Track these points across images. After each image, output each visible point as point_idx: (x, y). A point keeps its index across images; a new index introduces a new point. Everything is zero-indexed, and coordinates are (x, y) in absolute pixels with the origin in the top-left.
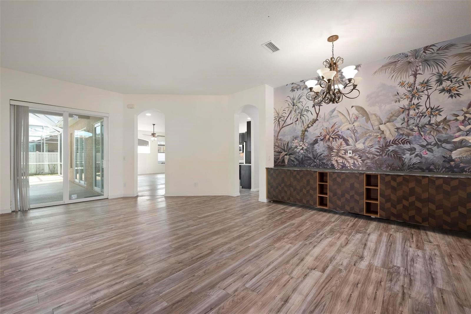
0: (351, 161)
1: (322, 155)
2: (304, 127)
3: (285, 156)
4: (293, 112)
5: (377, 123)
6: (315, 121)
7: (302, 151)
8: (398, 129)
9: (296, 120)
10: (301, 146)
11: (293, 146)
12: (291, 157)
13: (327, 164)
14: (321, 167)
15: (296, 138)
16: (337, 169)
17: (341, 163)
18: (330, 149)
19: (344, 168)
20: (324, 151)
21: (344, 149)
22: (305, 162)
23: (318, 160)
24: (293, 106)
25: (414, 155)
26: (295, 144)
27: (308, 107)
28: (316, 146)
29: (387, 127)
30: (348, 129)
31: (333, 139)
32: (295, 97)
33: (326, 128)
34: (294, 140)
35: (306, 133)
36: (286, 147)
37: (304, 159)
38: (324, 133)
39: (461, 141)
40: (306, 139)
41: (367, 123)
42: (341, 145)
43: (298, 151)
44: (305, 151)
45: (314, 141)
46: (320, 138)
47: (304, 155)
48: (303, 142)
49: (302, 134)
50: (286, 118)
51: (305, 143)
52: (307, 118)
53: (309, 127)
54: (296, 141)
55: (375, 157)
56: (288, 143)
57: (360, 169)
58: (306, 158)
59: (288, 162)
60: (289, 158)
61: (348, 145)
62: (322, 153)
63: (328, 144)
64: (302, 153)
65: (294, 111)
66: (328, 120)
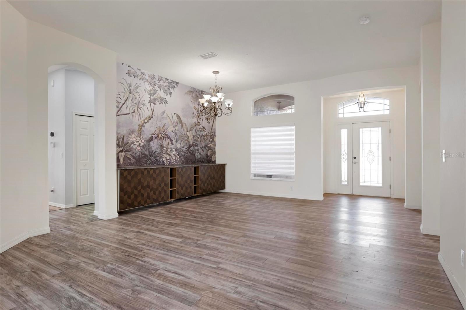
0: (174, 158)
1: (156, 153)
2: (141, 122)
3: (121, 153)
4: (129, 101)
5: (186, 130)
6: (151, 117)
7: (139, 148)
8: (194, 136)
9: (133, 111)
10: (138, 142)
11: (129, 142)
12: (127, 154)
13: (160, 161)
14: (155, 164)
15: (133, 132)
16: (167, 165)
17: (168, 159)
18: (162, 146)
19: (170, 164)
20: (157, 148)
21: (170, 148)
22: (142, 160)
23: (153, 158)
24: (130, 93)
25: (199, 153)
26: (131, 139)
27: (145, 101)
28: (151, 143)
29: (190, 134)
30: (173, 131)
31: (164, 138)
32: (132, 84)
33: (159, 127)
34: (131, 134)
35: (143, 128)
36: (121, 142)
37: (140, 157)
38: (157, 132)
39: (210, 146)
40: (143, 135)
41: (182, 129)
42: (169, 144)
43: (134, 147)
44: (142, 148)
45: (150, 138)
46: (155, 135)
47: (141, 152)
48: (140, 138)
49: (139, 128)
50: (121, 105)
51: (141, 139)
52: (143, 112)
53: (145, 123)
54: (133, 136)
55: (185, 155)
56: (124, 136)
57: (179, 164)
58: (143, 156)
59: (124, 160)
60: (125, 155)
61: (172, 144)
62: (156, 150)
63: (160, 143)
64: (139, 150)
65: (131, 100)
66: (160, 120)
